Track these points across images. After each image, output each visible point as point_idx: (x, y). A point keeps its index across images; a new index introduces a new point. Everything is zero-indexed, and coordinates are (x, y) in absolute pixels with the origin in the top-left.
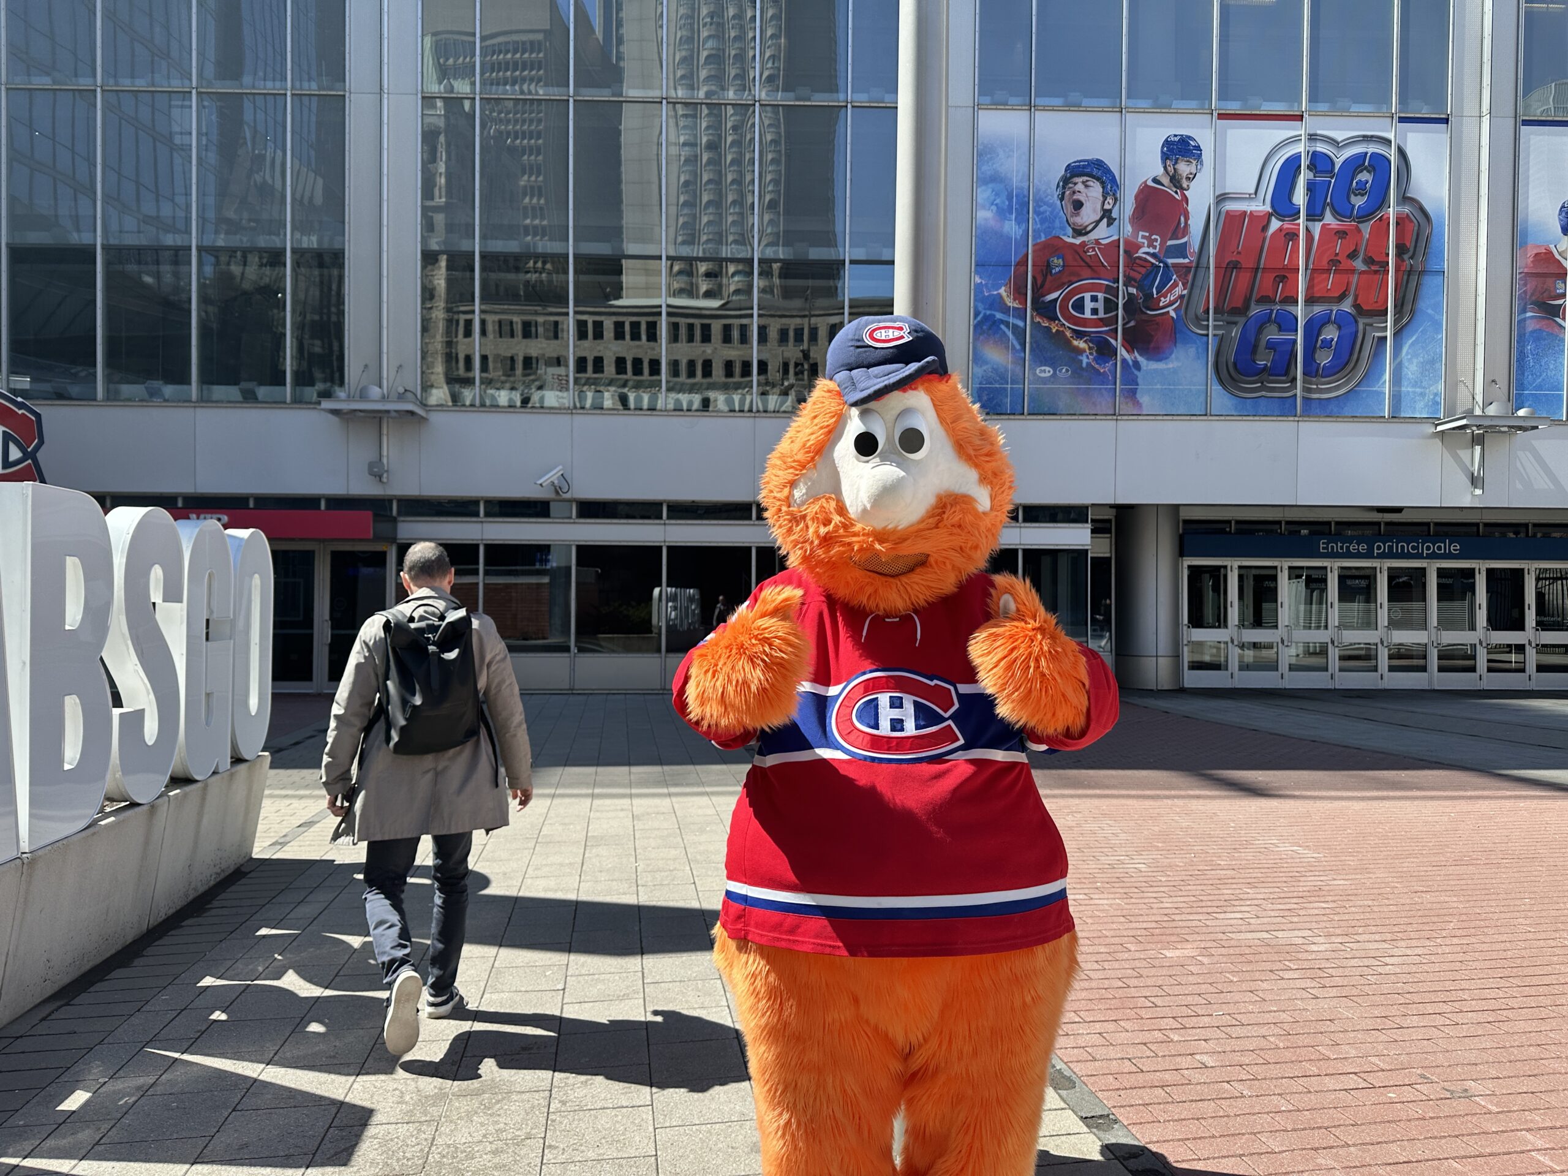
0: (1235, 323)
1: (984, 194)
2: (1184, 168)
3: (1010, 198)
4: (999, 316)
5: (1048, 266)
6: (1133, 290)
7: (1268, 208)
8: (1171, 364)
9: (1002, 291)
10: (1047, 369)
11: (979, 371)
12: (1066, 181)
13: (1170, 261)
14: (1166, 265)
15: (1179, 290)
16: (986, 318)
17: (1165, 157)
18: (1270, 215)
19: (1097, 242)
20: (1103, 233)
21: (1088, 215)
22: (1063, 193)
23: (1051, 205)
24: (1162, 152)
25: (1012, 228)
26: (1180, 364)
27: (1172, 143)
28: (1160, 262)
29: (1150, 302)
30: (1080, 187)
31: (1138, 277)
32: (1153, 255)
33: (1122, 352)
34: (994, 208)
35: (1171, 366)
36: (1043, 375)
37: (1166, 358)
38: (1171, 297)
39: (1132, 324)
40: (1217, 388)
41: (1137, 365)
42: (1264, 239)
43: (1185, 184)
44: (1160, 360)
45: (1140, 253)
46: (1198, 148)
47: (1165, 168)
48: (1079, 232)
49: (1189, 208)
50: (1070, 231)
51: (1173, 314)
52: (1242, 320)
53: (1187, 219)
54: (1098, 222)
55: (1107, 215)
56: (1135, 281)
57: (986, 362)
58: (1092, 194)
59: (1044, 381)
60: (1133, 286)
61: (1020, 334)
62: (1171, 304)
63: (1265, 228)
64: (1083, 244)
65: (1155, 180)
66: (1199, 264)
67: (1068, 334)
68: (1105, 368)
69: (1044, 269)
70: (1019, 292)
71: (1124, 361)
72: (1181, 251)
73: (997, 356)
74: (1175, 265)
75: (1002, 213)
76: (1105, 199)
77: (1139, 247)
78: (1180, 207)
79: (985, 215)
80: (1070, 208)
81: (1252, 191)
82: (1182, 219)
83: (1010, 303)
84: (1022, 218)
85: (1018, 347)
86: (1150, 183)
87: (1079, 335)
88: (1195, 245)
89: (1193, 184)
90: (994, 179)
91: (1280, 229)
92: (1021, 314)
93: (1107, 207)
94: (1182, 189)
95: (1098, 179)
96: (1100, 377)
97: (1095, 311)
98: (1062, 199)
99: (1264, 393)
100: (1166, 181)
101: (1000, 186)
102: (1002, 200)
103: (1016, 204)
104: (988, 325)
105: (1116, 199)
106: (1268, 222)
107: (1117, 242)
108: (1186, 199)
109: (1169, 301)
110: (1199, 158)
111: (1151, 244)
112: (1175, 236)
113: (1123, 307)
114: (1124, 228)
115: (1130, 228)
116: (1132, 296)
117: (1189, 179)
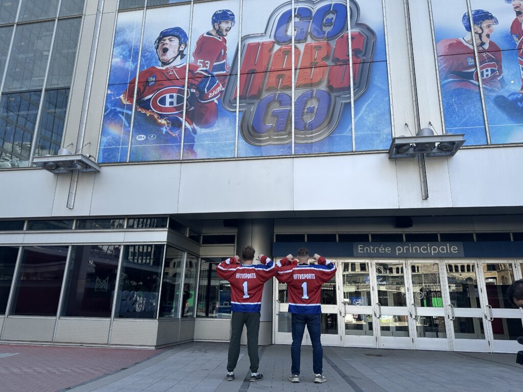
0: (253, 104)
1: (117, 50)
2: (224, 26)
3: (130, 51)
4: (118, 109)
5: (147, 82)
6: (193, 91)
7: (272, 39)
9: (122, 97)
10: (143, 136)
11: (105, 139)
12: (160, 39)
13: (215, 73)
14: (213, 76)
15: (220, 88)
16: (112, 111)
17: (214, 22)
18: (274, 43)
19: (175, 67)
20: (178, 63)
21: (170, 55)
22: (158, 46)
23: (152, 52)
24: (213, 19)
25: (129, 65)
26: (219, 129)
27: (219, 14)
28: (209, 74)
29: (203, 96)
30: (167, 41)
31: (197, 83)
32: (206, 71)
33: (185, 124)
34: (121, 57)
35: (214, 130)
36: (140, 139)
37: (212, 126)
38: (215, 92)
39: (192, 108)
40: (242, 141)
41: (194, 131)
42: (271, 56)
43: (224, 33)
44: (208, 128)
45: (198, 71)
47: (214, 27)
49: (227, 45)
50: (160, 63)
51: (216, 101)
52: (257, 102)
53: (225, 50)
54: (175, 58)
55: (181, 54)
56: (195, 85)
57: (109, 134)
58: (173, 45)
59: (141, 143)
60: (194, 89)
61: (128, 117)
62: (215, 96)
63: (271, 50)
64: (167, 69)
65: (208, 33)
66: (232, 74)
67: (156, 116)
68: (175, 134)
69: (144, 83)
70: (130, 97)
71: (186, 129)
72: (222, 67)
73: (115, 130)
74: (218, 76)
75: (125, 59)
76: (180, 45)
77: (197, 67)
78: (222, 45)
79: (117, 61)
80: (160, 51)
81: (263, 32)
82: (223, 51)
83: (125, 102)
84: (135, 60)
85: (127, 125)
86: (206, 35)
88: (230, 64)
89: (228, 33)
90: (123, 42)
91: (280, 50)
92: (130, 108)
93: (181, 49)
94: (223, 36)
95: (177, 36)
96: (174, 139)
97: (171, 103)
98: (157, 49)
99: (271, 142)
100: (214, 33)
101: (125, 46)
102: (126, 53)
103: (132, 53)
104: (111, 115)
105: (186, 45)
106: (273, 47)
107: (185, 67)
108: (225, 41)
109: (214, 95)
110: (233, 20)
111: (204, 66)
112: (218, 60)
113: (187, 100)
114: (190, 59)
115: (193, 59)
116: (192, 94)
117: (227, 30)
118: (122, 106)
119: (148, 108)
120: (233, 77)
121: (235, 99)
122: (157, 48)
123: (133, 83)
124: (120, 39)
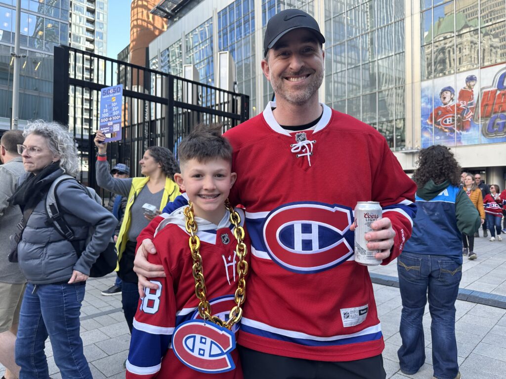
0: (487, 120)
1: (423, 100)
2: (472, 83)
3: (429, 99)
4: (427, 126)
5: (438, 114)
6: (459, 116)
7: (496, 88)
8: (470, 132)
9: (428, 121)
10: (439, 137)
11: (423, 139)
12: (442, 93)
14: (468, 108)
15: (471, 114)
16: (424, 127)
17: (467, 82)
18: (497, 90)
19: (450, 106)
20: (451, 103)
21: (447, 100)
23: (438, 99)
25: (429, 106)
27: (469, 78)
28: (466, 108)
29: (463, 118)
30: (445, 94)
31: (460, 112)
32: (464, 106)
33: (456, 131)
34: (425, 103)
36: (437, 138)
38: (469, 116)
39: (459, 124)
40: (483, 137)
41: (461, 134)
42: (495, 97)
43: (472, 87)
44: (467, 132)
45: (461, 107)
46: (476, 77)
47: (467, 84)
48: (445, 104)
50: (443, 104)
51: (470, 120)
52: (489, 119)
53: (473, 96)
54: (449, 101)
55: (452, 99)
57: (424, 137)
58: (448, 95)
59: (438, 140)
61: (431, 129)
63: (495, 94)
64: (446, 107)
65: (464, 88)
66: (477, 107)
67: (443, 128)
70: (431, 121)
71: (457, 133)
72: (471, 104)
73: (426, 135)
74: (470, 108)
75: (427, 104)
76: (451, 95)
77: (460, 105)
78: (472, 93)
79: (423, 105)
80: (442, 99)
81: (491, 84)
84: (431, 104)
86: (463, 89)
87: (446, 128)
88: (476, 102)
89: (474, 87)
90: (425, 96)
91: (500, 93)
92: (432, 125)
93: (452, 97)
94: (471, 89)
95: (449, 91)
96: (452, 138)
97: (449, 122)
99: (496, 137)
100: (467, 88)
101: (426, 98)
102: (427, 101)
103: (430, 101)
104: (424, 129)
105: (454, 95)
106: (496, 92)
107: (454, 105)
108: (472, 91)
109: (468, 117)
110: (476, 80)
111: (463, 104)
112: (470, 101)
113: (457, 120)
114: (456, 101)
115: (458, 101)
116: (459, 117)
117: (473, 86)
118: (428, 125)
119: (439, 125)
120: (477, 108)
121: (479, 118)
122: (441, 97)
123: (432, 114)
124: (423, 94)
